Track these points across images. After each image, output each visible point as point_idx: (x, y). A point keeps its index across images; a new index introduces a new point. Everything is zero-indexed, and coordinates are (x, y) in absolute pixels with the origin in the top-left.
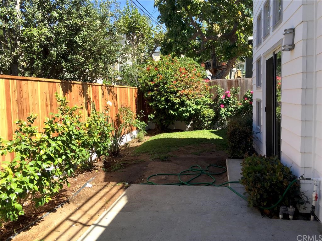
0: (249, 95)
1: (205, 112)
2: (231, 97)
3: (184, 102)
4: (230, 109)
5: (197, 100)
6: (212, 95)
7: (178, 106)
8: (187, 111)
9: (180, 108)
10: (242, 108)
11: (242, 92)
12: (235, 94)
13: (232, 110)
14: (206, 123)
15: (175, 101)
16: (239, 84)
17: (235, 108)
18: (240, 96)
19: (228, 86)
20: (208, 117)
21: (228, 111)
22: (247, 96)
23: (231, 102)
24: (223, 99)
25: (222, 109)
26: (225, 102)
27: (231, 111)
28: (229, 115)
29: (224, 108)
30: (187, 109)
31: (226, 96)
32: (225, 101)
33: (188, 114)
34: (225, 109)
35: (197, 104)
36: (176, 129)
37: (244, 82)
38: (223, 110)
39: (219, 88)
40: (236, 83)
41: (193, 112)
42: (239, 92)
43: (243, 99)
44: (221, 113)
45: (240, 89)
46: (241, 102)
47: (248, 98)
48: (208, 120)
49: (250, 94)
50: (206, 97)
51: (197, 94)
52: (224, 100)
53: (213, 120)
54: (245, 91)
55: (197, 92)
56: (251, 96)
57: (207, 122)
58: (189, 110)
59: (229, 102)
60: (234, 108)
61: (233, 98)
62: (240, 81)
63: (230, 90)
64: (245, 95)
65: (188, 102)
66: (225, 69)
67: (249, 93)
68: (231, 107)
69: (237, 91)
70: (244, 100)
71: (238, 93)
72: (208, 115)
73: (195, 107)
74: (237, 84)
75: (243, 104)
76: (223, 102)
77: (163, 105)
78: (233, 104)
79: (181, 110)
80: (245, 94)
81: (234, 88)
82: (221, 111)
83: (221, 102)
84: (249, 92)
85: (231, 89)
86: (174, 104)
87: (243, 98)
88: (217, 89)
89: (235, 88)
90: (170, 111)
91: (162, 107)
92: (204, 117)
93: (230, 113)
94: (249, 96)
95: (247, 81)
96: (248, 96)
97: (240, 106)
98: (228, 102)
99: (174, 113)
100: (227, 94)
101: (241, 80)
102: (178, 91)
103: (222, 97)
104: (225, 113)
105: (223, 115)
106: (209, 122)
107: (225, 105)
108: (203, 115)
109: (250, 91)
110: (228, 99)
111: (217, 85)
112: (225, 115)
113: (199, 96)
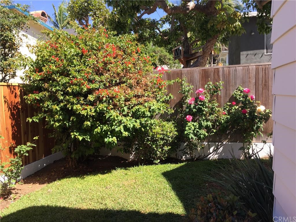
0: (240, 95)
1: (158, 129)
2: (206, 100)
3: (104, 114)
4: (204, 124)
5: (137, 107)
6: (170, 97)
7: (89, 123)
8: (113, 133)
9: (97, 127)
10: (227, 121)
11: (226, 90)
12: (213, 94)
13: (207, 125)
14: (160, 150)
15: (84, 112)
16: (221, 77)
17: (214, 122)
18: (222, 99)
19: (202, 80)
20: (162, 139)
21: (201, 127)
22: (236, 97)
23: (206, 109)
24: (190, 105)
25: (189, 124)
26: (194, 110)
27: (207, 127)
28: (202, 136)
29: (192, 121)
30: (113, 128)
31: (197, 99)
32: (196, 108)
33: (115, 138)
34: (195, 124)
35: (136, 115)
36: (112, 156)
37: (229, 72)
38: (191, 126)
39: (185, 84)
40: (216, 74)
41: (127, 133)
42: (220, 90)
43: (229, 104)
44: (186, 132)
45: (223, 85)
46: (225, 109)
47: (237, 102)
48: (163, 145)
49: (242, 94)
50: (158, 101)
51: (137, 96)
52: (192, 106)
53: (172, 144)
54: (231, 88)
55: (140, 92)
56: (243, 97)
57: (162, 147)
58: (117, 129)
59: (203, 111)
60: (211, 121)
61: (210, 101)
62: (223, 71)
63: (203, 88)
64: (233, 95)
65: (114, 114)
66: (200, 58)
67: (239, 93)
68: (206, 119)
69: (217, 89)
70: (231, 106)
71: (219, 92)
72: (163, 134)
73: (131, 123)
74: (216, 76)
75: (229, 113)
76: (191, 110)
77: (59, 121)
78: (210, 114)
79: (98, 130)
80: (232, 93)
81: (211, 83)
82: (187, 128)
83: (188, 110)
84: (239, 90)
85: (206, 86)
86: (82, 119)
87: (229, 102)
88: (182, 85)
89: (214, 83)
90: (75, 134)
91: (57, 124)
92: (154, 140)
93: (203, 132)
94: (240, 98)
95: (236, 70)
96: (238, 97)
97: (224, 118)
98: (200, 111)
99: (81, 138)
100: (199, 94)
101: (225, 69)
102: (90, 91)
103: (189, 100)
104: (195, 132)
105: (191, 136)
106: (166, 148)
107: (194, 115)
108: (153, 136)
109: (241, 89)
110: (201, 105)
111: (181, 78)
112: (195, 135)
113: (141, 100)
